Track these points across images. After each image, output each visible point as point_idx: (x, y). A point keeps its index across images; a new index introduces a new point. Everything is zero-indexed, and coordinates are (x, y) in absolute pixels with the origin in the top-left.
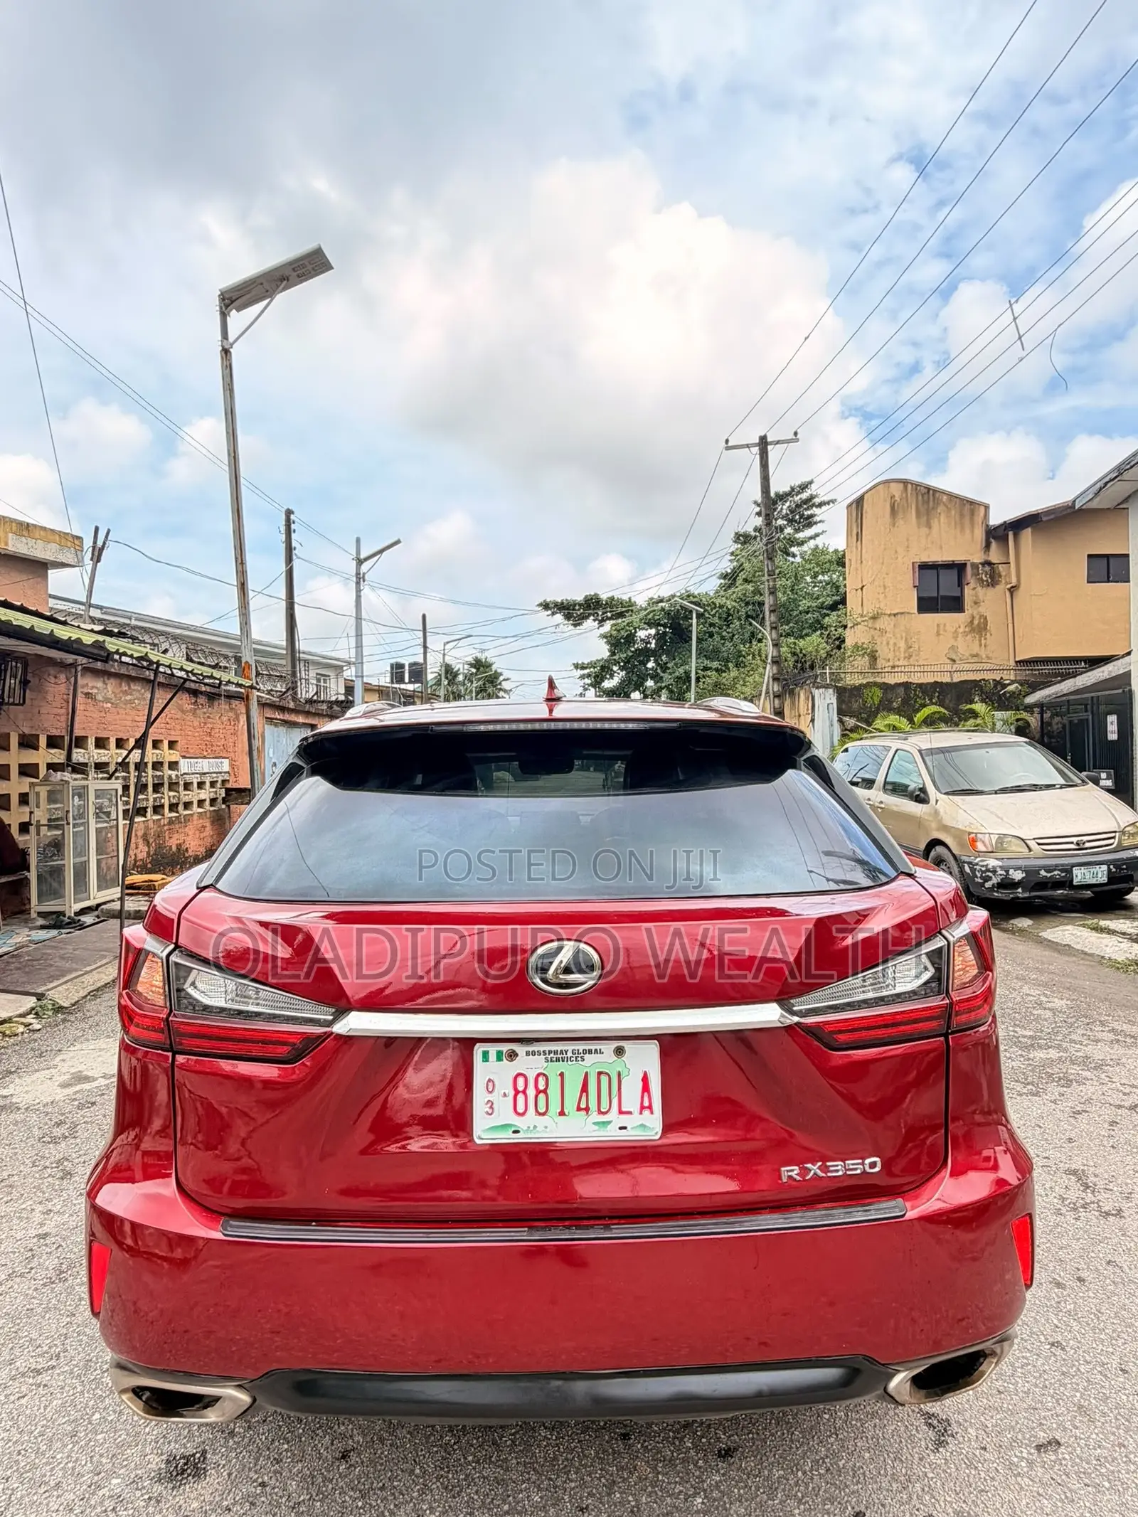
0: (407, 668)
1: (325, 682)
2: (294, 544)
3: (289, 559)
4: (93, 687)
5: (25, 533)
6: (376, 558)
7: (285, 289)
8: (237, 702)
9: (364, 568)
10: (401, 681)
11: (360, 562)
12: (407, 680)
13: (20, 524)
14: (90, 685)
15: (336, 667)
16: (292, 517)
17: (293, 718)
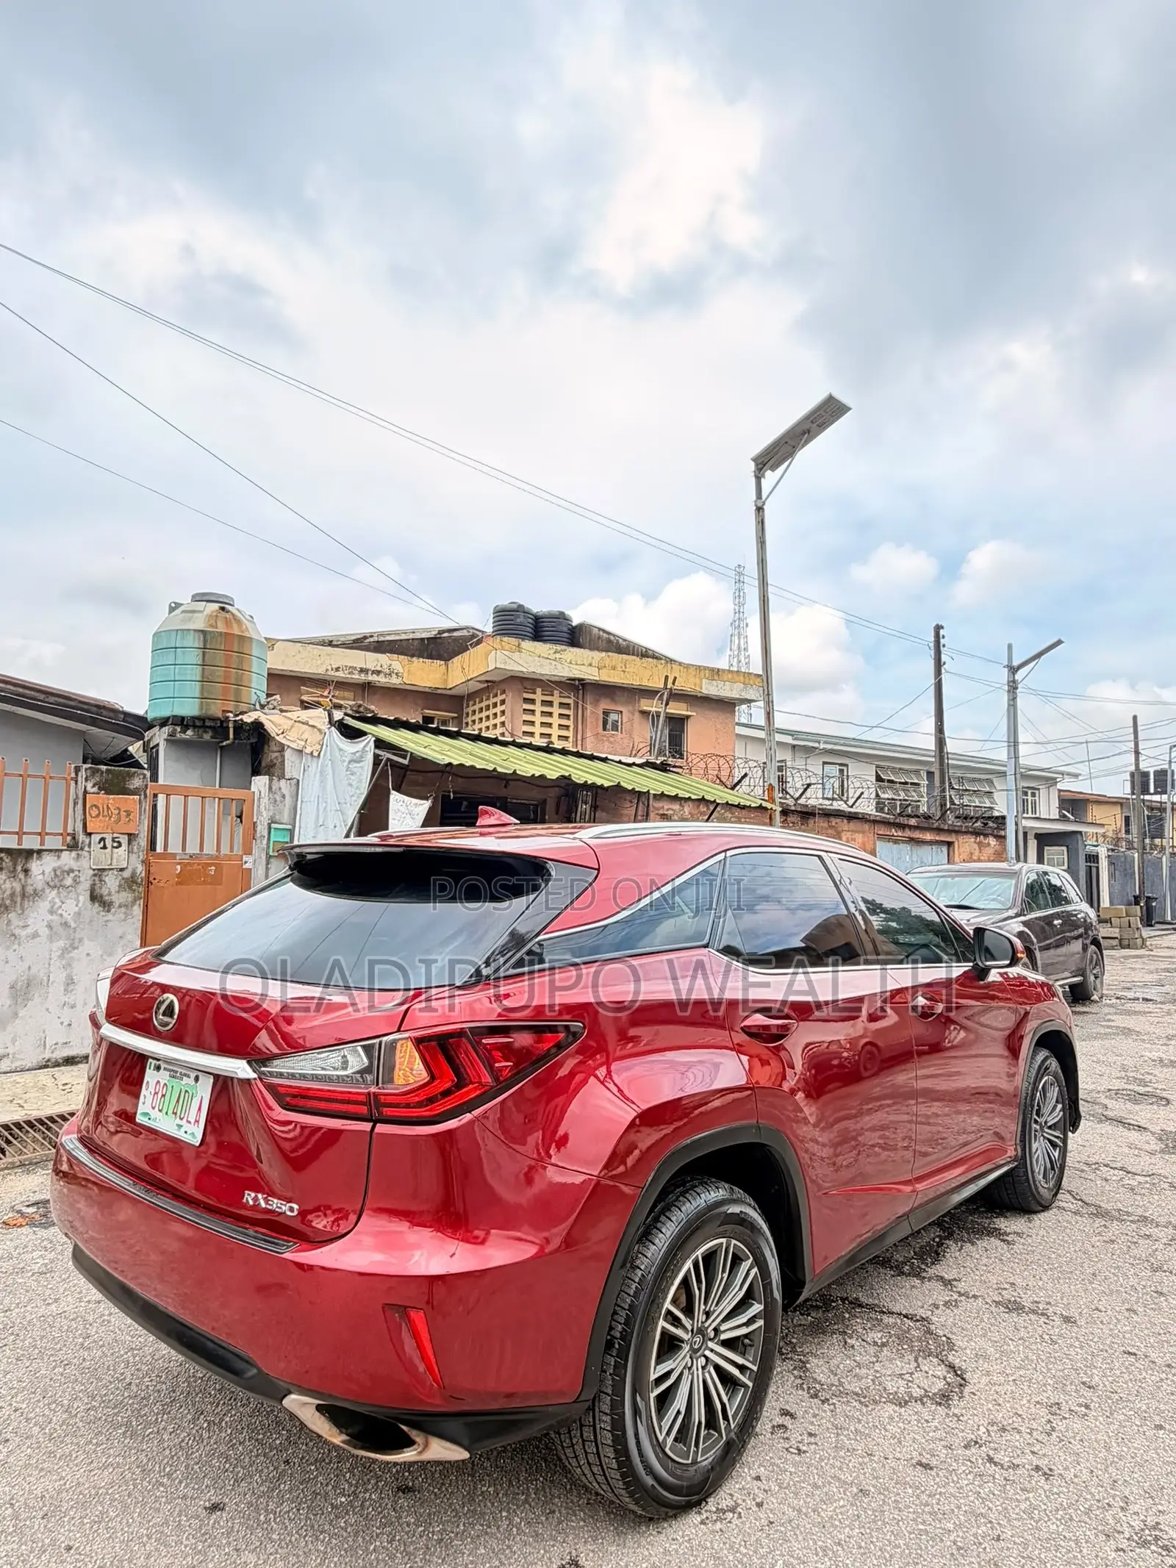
0: (1152, 777)
1: (1033, 795)
2: (944, 658)
3: (938, 672)
4: (668, 810)
5: (716, 677)
6: (1034, 663)
7: (807, 442)
8: (838, 820)
9: (1019, 676)
10: (1145, 790)
11: (1013, 670)
12: (1152, 790)
13: (712, 670)
14: (666, 807)
15: (1047, 779)
16: (942, 632)
17: (917, 835)
